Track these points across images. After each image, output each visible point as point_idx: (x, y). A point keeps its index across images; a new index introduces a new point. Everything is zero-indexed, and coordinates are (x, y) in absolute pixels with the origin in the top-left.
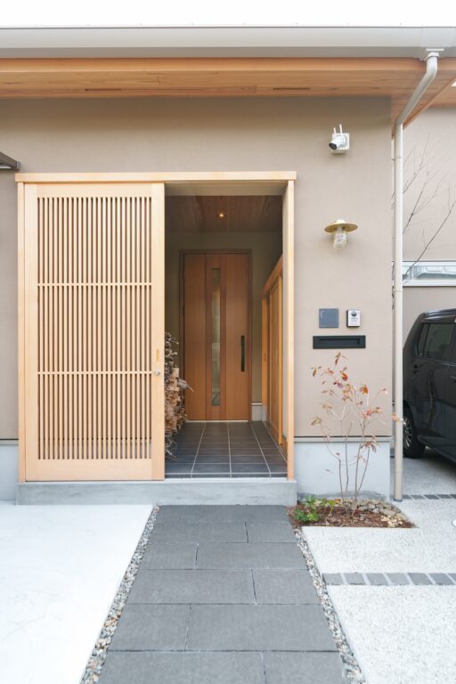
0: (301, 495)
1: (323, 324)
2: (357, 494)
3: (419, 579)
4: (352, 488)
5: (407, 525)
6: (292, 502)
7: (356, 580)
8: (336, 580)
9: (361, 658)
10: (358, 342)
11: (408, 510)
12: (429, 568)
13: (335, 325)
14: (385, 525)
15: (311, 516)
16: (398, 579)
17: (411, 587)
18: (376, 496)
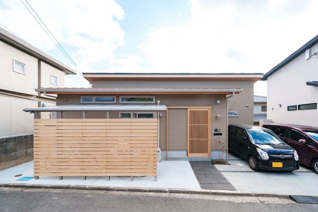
0: (212, 160)
1: (215, 131)
2: (221, 159)
3: (233, 171)
4: (220, 158)
5: (229, 164)
6: (210, 161)
7: (224, 171)
8: (222, 171)
9: (227, 179)
10: (221, 134)
11: (229, 162)
12: (234, 170)
13: (217, 131)
14: (226, 164)
15: (215, 163)
16: (230, 171)
17: (232, 172)
18: (224, 160)
